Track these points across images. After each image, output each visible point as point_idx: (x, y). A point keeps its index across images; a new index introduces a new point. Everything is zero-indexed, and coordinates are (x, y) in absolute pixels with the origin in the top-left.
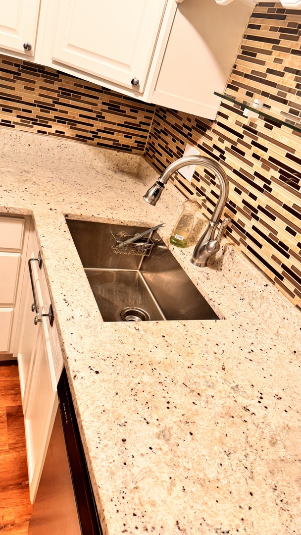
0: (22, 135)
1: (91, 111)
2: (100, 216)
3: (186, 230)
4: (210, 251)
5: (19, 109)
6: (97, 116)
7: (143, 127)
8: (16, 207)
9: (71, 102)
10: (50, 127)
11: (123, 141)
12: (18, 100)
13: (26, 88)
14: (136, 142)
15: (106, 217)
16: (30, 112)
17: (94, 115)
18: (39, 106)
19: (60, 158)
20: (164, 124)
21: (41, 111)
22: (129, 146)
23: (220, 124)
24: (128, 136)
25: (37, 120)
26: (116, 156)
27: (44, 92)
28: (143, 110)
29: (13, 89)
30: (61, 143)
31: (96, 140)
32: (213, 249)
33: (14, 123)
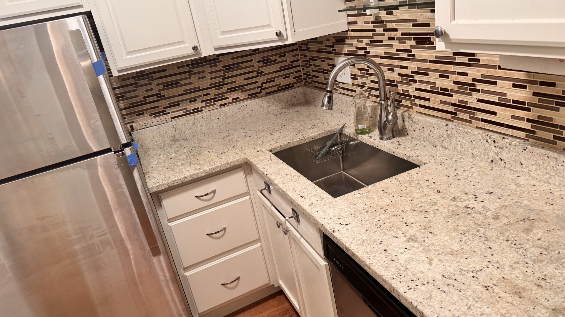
0: (211, 113)
1: (251, 72)
2: (295, 140)
3: (365, 119)
4: (391, 123)
5: (201, 96)
6: (257, 73)
7: (294, 64)
8: (234, 160)
9: (235, 73)
10: (227, 98)
11: (284, 82)
12: (198, 90)
13: (199, 78)
14: (294, 78)
15: (299, 139)
16: (209, 94)
17: (255, 74)
18: (213, 87)
19: (243, 118)
20: (310, 54)
21: (216, 89)
22: (290, 84)
23: (353, 30)
24: (286, 77)
25: (216, 98)
26: (284, 96)
27: (213, 75)
28: (289, 51)
29: (191, 83)
30: (240, 106)
31: (264, 92)
32: (392, 120)
33: (201, 107)
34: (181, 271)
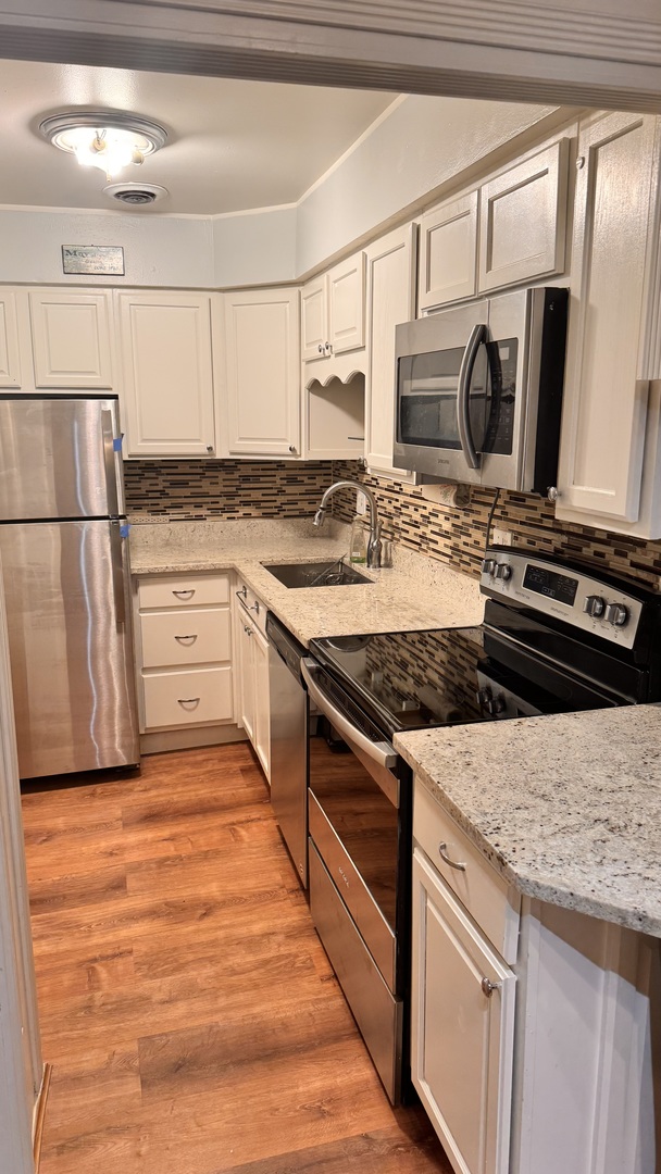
0: (215, 524)
1: (271, 488)
3: (362, 548)
4: (375, 550)
5: (208, 503)
6: (279, 491)
8: (220, 562)
10: (238, 512)
11: (308, 508)
12: (206, 495)
13: (211, 483)
15: (295, 560)
16: (218, 503)
18: (224, 496)
21: (227, 499)
24: (312, 502)
25: (225, 509)
26: (304, 524)
29: (201, 487)
30: (250, 524)
31: (282, 514)
32: (376, 547)
33: (205, 516)
34: (139, 672)
